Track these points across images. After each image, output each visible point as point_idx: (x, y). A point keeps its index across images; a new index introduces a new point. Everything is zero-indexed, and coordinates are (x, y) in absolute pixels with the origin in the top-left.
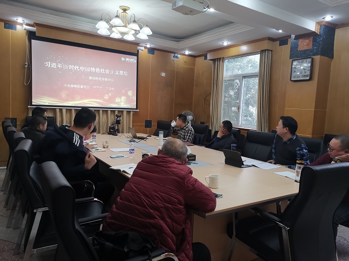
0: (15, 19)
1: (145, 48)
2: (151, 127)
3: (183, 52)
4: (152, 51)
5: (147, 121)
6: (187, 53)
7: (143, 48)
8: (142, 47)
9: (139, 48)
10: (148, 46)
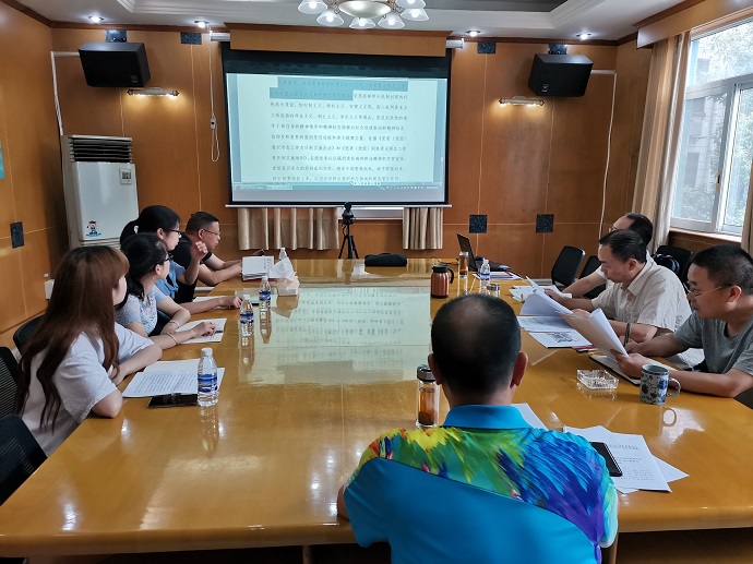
0: (191, 22)
1: (468, 39)
2: (484, 231)
3: (574, 36)
4: (487, 44)
5: (473, 218)
6: (584, 37)
7: (461, 42)
8: (459, 38)
9: (450, 43)
10: (473, 34)
